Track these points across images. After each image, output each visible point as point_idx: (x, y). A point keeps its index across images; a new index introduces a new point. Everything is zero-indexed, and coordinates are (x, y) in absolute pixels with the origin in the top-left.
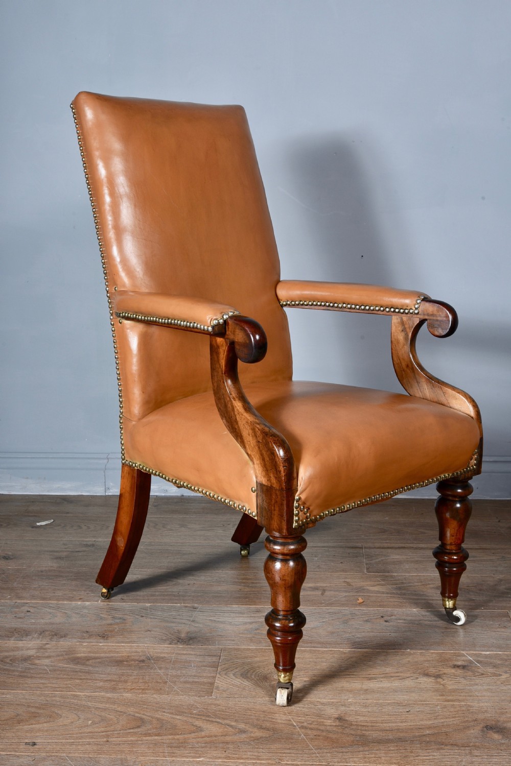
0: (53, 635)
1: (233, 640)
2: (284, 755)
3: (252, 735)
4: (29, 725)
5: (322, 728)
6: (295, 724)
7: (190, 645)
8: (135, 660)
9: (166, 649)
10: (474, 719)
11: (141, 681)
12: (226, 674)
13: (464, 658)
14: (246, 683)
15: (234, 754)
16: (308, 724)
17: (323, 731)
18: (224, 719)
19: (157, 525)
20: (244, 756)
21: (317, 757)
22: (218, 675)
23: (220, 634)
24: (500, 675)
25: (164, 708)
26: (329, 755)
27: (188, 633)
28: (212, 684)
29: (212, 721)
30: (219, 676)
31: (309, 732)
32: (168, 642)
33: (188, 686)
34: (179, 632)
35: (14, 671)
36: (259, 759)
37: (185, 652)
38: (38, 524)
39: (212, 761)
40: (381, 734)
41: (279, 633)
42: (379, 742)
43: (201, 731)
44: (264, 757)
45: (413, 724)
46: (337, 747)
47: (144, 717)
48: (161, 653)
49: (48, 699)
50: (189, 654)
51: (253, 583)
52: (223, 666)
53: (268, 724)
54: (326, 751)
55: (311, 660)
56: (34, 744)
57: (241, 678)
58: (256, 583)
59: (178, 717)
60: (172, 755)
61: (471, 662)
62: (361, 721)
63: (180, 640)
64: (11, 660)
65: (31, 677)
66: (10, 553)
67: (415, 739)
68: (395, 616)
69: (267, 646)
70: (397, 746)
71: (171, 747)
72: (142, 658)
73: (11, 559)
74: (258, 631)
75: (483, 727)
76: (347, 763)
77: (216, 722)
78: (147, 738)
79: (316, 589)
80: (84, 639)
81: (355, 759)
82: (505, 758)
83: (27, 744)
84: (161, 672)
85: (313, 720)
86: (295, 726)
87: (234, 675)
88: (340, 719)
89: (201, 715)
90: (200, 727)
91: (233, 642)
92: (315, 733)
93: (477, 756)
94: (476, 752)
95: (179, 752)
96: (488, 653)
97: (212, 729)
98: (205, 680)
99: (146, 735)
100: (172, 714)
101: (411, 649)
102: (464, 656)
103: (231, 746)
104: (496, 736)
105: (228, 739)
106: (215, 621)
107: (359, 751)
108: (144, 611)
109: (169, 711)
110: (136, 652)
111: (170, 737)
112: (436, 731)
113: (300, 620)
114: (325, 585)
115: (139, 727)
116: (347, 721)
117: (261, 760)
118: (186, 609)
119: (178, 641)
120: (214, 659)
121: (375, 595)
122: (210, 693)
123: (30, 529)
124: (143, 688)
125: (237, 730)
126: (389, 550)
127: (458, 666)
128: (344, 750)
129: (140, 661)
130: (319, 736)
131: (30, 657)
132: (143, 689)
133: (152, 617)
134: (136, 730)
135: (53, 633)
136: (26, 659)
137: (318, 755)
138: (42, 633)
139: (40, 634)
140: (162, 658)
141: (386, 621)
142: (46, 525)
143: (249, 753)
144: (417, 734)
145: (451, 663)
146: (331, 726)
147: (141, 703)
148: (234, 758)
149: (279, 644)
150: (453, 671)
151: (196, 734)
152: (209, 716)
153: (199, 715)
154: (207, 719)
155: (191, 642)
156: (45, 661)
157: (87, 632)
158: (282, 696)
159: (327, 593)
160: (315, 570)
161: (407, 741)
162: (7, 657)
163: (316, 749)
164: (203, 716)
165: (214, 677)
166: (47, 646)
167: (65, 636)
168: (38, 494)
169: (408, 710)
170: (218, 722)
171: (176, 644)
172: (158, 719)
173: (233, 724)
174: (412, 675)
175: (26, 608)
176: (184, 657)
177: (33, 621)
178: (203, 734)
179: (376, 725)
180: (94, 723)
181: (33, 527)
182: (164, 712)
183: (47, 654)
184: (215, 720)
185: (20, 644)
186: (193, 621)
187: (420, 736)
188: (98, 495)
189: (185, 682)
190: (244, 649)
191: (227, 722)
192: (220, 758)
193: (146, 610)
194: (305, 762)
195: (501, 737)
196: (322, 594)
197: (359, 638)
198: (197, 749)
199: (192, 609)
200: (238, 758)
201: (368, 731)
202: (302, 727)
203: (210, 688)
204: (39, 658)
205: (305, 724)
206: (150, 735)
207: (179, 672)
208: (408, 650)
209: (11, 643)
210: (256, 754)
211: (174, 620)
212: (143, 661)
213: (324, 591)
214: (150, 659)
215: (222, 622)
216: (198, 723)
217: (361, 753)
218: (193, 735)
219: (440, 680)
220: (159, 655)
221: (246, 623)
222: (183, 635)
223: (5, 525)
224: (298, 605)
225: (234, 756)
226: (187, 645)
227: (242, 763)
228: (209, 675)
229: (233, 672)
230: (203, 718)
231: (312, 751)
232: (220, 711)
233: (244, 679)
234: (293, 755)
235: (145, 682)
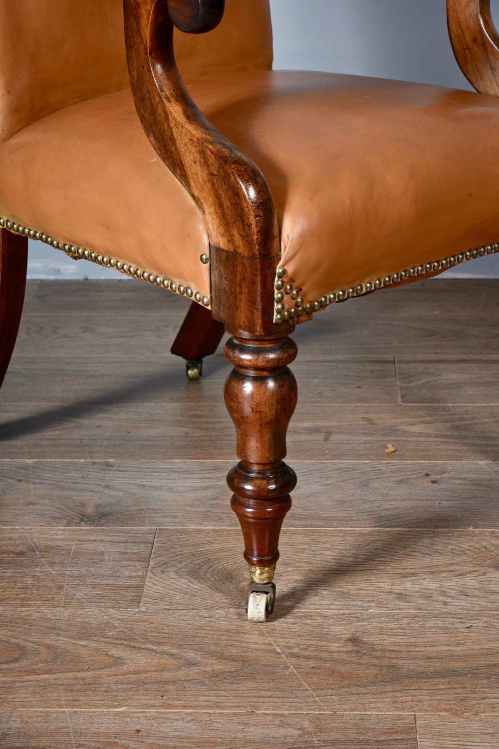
1: (175, 517)
2: (261, 700)
3: (208, 669)
5: (325, 655)
6: (279, 650)
7: (102, 525)
8: (8, 552)
9: (60, 532)
11: (19, 585)
12: (163, 572)
14: (197, 586)
15: (177, 699)
16: (301, 649)
17: (325, 660)
18: (160, 644)
19: (42, 328)
20: (194, 704)
21: (316, 702)
22: (150, 574)
23: (152, 507)
26: (335, 698)
27: (98, 506)
28: (140, 588)
29: (140, 648)
30: (152, 576)
31: (303, 663)
32: (65, 521)
33: (99, 592)
34: (82, 505)
36: (218, 707)
37: (93, 538)
39: (140, 712)
40: (423, 663)
41: (251, 502)
42: (418, 676)
43: (121, 664)
44: (228, 704)
45: (477, 647)
46: (349, 686)
47: (26, 643)
48: (52, 539)
50: (101, 541)
51: (207, 423)
52: (158, 559)
53: (234, 651)
54: (330, 692)
55: (306, 547)
57: (189, 577)
58: (214, 423)
59: (82, 643)
60: (72, 703)
62: (389, 644)
63: (84, 518)
67: (480, 671)
68: (449, 473)
69: (232, 526)
70: (449, 683)
71: (71, 691)
72: (20, 549)
74: (216, 501)
76: (365, 710)
77: (146, 649)
78: (30, 678)
79: (316, 430)
81: (379, 705)
84: (53, 571)
85: (309, 642)
86: (279, 654)
87: (176, 572)
88: (354, 640)
89: (121, 639)
90: (119, 658)
91: (175, 520)
92: (312, 663)
95: (84, 698)
97: (142, 660)
98: (128, 582)
99: (29, 672)
100: (72, 637)
101: (475, 527)
103: (172, 687)
105: (167, 675)
106: (144, 486)
107: (386, 692)
108: (23, 471)
109: (67, 633)
110: (11, 539)
111: (70, 675)
113: (287, 479)
114: (330, 424)
115: (16, 660)
116: (365, 643)
117: (223, 708)
118: (95, 467)
119: (82, 520)
120: (143, 548)
121: (416, 439)
122: (136, 602)
124: (23, 596)
125: (182, 661)
126: (441, 366)
128: (361, 690)
129: (17, 554)
130: (319, 668)
132: (23, 599)
133: (36, 481)
134: (11, 665)
137: (317, 699)
140: (55, 547)
141: (433, 482)
143: (202, 698)
144: (483, 663)
146: (339, 652)
147: (20, 621)
148: (176, 707)
149: (252, 520)
151: (113, 669)
152: (135, 640)
153: (117, 639)
154: (132, 644)
155: (103, 521)
158: (257, 606)
159: (334, 437)
160: (314, 400)
161: (466, 675)
163: (313, 690)
164: (125, 639)
165: (143, 578)
169: (468, 626)
170: (150, 650)
171: (78, 524)
172: (48, 647)
173: (175, 651)
174: (475, 569)
176: (91, 546)
178: (125, 668)
179: (415, 650)
182: (59, 635)
184: (143, 646)
186: (107, 487)
187: (487, 667)
189: (94, 586)
190: (194, 531)
191: (163, 648)
192: (153, 706)
193: (26, 470)
194: (295, 710)
196: (326, 439)
197: (388, 510)
198: (115, 693)
199: (104, 467)
200: (184, 707)
201: (402, 659)
202: (292, 655)
203: (137, 593)
205: (296, 650)
206: (35, 672)
207: (83, 571)
208: (471, 529)
210: (213, 699)
211: (74, 486)
212: (22, 553)
213: (329, 434)
214: (34, 551)
215: (155, 488)
216: (117, 652)
217: (389, 694)
218: (107, 671)
220: (49, 543)
221: (196, 489)
222: (90, 510)
224: (283, 453)
225: (178, 703)
226: (97, 526)
227: (190, 714)
228: (134, 574)
229: (175, 569)
230: (126, 643)
231: (308, 693)
232: (152, 631)
233: (193, 580)
234: (276, 700)
235: (27, 588)
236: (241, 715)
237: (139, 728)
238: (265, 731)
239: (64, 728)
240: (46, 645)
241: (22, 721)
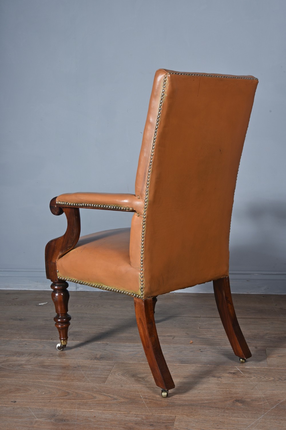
0: (35, 355)
1: (122, 359)
2: (132, 410)
3: (120, 401)
4: (15, 394)
5: (154, 398)
6: (142, 397)
7: (100, 361)
8: (71, 367)
9: (88, 362)
10: (231, 396)
11: (72, 376)
12: (114, 374)
13: (235, 369)
14: (123, 378)
17: (154, 400)
18: (108, 393)
19: (99, 305)
20: (113, 410)
21: (148, 411)
22: (110, 374)
23: (116, 356)
24: (251, 377)
25: (80, 388)
26: (154, 410)
27: (101, 355)
28: (106, 378)
29: (102, 394)
30: (111, 375)
31: (147, 400)
32: (90, 359)
33: (94, 379)
34: (96, 355)
35: (13, 370)
36: (119, 411)
37: (97, 364)
38: (40, 304)
39: (97, 412)
40: (183, 402)
42: (180, 405)
43: (95, 398)
44: (123, 410)
45: (200, 398)
46: (159, 407)
47: (70, 391)
48: (85, 364)
49: (26, 383)
50: (99, 365)
52: (114, 370)
53: (128, 396)
54: (153, 409)
56: (15, 402)
57: (121, 376)
59: (86, 392)
60: (79, 408)
61: (238, 371)
63: (96, 358)
64: (13, 366)
65: (21, 373)
66: (23, 318)
67: (199, 405)
68: (207, 349)
69: (138, 362)
70: (188, 407)
71: (79, 405)
72: (76, 366)
73: (23, 320)
74: (136, 355)
75: (234, 400)
76: (162, 414)
78: (69, 401)
79: (171, 336)
80: (50, 357)
81: (166, 413)
82: (241, 414)
83: (12, 401)
84: (83, 372)
85: (151, 395)
86: (141, 397)
87: (118, 374)
90: (95, 397)
91: (122, 360)
92: (150, 400)
93: (227, 413)
94: (227, 411)
95: (82, 407)
96: (248, 367)
97: (101, 398)
98: (103, 377)
99: (69, 399)
100: (83, 390)
102: (236, 368)
103: (108, 405)
104: (239, 404)
105: (107, 402)
106: (116, 350)
109: (82, 389)
110: (73, 363)
111: (80, 401)
112: (210, 402)
114: (175, 334)
115: (66, 396)
117: (121, 411)
118: (103, 344)
119: (95, 359)
120: (110, 367)
121: (200, 339)
122: (104, 382)
123: (36, 306)
124: (72, 379)
125: (113, 398)
126: (214, 319)
127: (231, 373)
128: (162, 408)
129: (74, 367)
130: (152, 402)
131: (22, 364)
133: (85, 347)
134: (64, 397)
135: (35, 354)
136: (19, 365)
137: (149, 410)
138: (30, 354)
139: (29, 355)
140: (85, 366)
141: (201, 352)
142: (44, 304)
143: (115, 409)
144: (200, 402)
145: (228, 371)
146: (159, 398)
147: (70, 385)
148: (108, 410)
150: (228, 375)
151: (93, 400)
152: (101, 392)
153: (96, 391)
155: (101, 359)
156: (29, 366)
157: (52, 354)
159: (175, 338)
161: (194, 405)
162: (11, 364)
163: (148, 408)
165: (108, 375)
166: (31, 360)
167: (41, 356)
168: (43, 290)
169: (199, 392)
170: (104, 395)
171: (94, 360)
172: (76, 393)
173: (112, 396)
175: (24, 343)
176: (96, 366)
177: (27, 348)
178: (96, 399)
180: (45, 394)
181: (37, 306)
182: (80, 390)
183: (30, 363)
184: (103, 394)
185: (19, 359)
186: (105, 350)
187: (201, 403)
188: (73, 291)
189: (93, 377)
190: (126, 363)
191: (108, 395)
192: (101, 410)
194: (142, 413)
195: (242, 405)
196: (173, 339)
198: (91, 406)
199: (106, 344)
200: (110, 411)
201: (177, 400)
202: (145, 398)
204: (26, 365)
205: (146, 397)
206: (70, 399)
207: (92, 373)
209: (15, 358)
210: (119, 409)
211: (95, 349)
212: (76, 367)
213: (174, 337)
214: (79, 367)
215: (119, 351)
216: (94, 395)
217: (170, 410)
218: (91, 400)
219: (220, 379)
221: (131, 351)
222: (98, 356)
223: (24, 304)
225: (108, 409)
226: (99, 361)
227: (111, 413)
228: (106, 374)
229: (118, 373)
230: (98, 393)
231: (146, 409)
232: (107, 390)
233: (122, 376)
234: (137, 410)
235: (74, 377)
236: (125, 413)
237: (95, 415)
238: (131, 418)
239: (75, 414)
240: (76, 392)
241: (63, 412)
